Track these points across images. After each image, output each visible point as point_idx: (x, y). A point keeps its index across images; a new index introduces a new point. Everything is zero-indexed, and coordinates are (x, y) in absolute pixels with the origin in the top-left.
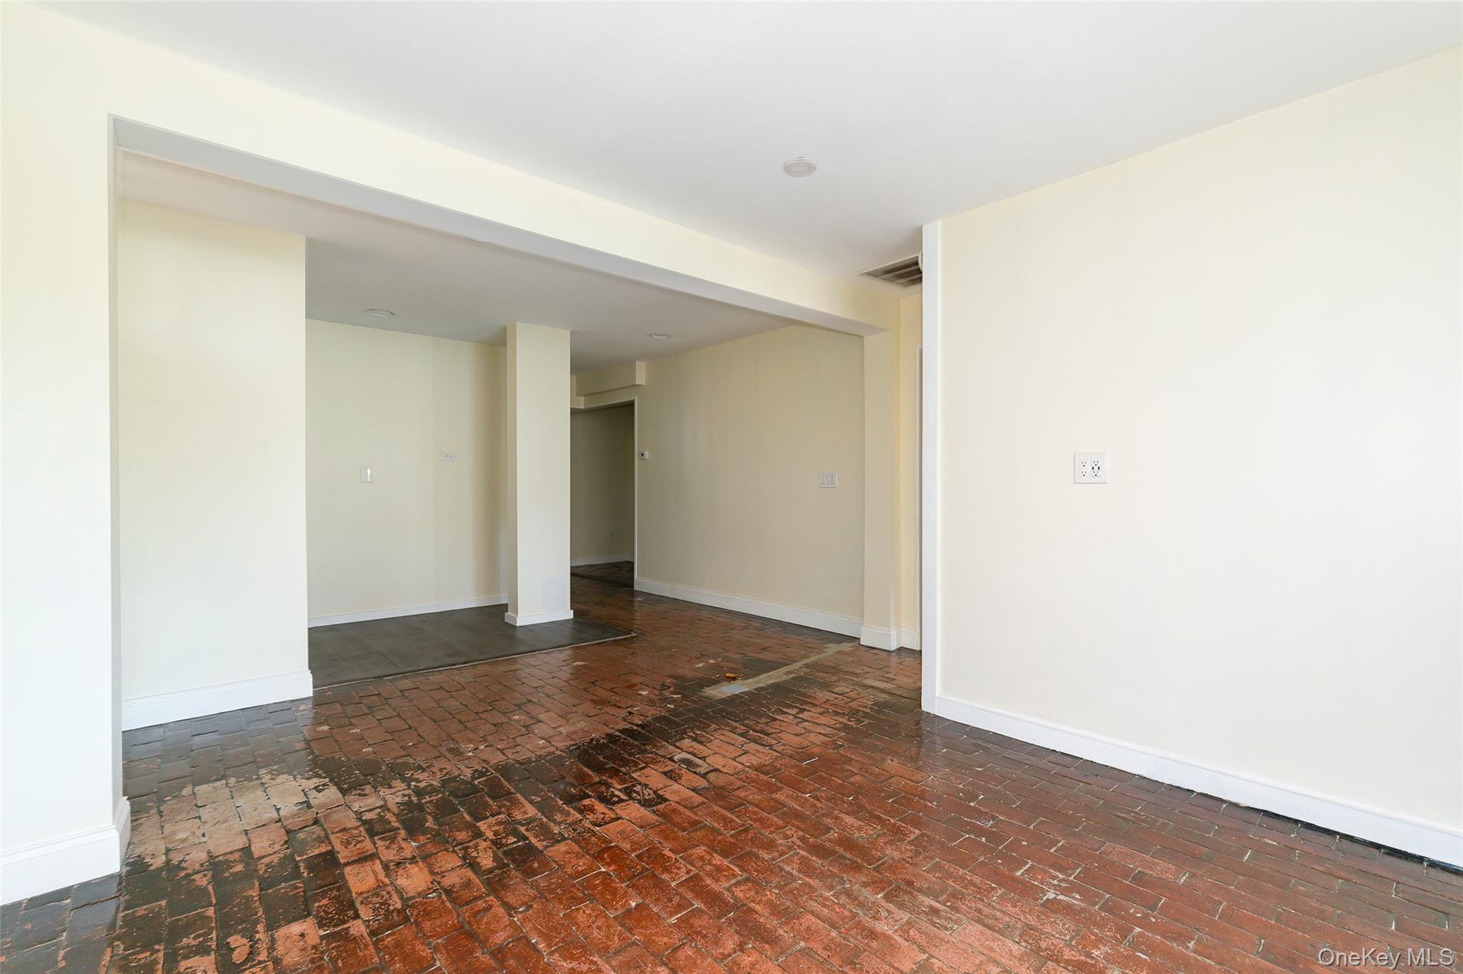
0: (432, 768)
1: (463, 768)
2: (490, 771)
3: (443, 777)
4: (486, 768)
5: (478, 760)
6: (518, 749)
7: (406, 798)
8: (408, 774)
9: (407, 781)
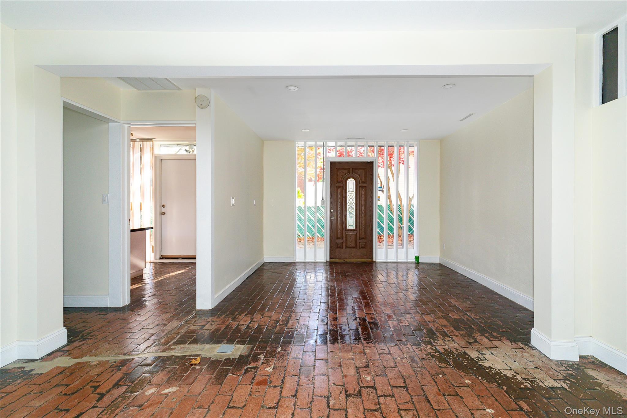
0: (426, 353)
1: (411, 349)
2: (399, 343)
3: (420, 347)
4: (400, 345)
5: (403, 350)
6: (381, 352)
7: (436, 342)
8: (437, 354)
9: (436, 350)
